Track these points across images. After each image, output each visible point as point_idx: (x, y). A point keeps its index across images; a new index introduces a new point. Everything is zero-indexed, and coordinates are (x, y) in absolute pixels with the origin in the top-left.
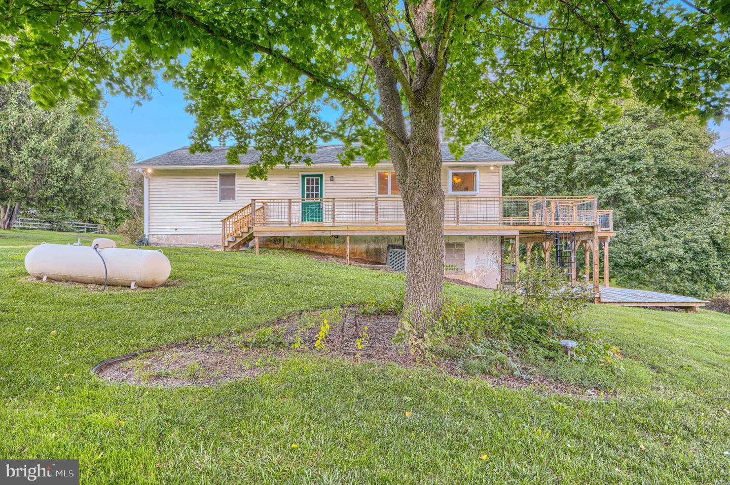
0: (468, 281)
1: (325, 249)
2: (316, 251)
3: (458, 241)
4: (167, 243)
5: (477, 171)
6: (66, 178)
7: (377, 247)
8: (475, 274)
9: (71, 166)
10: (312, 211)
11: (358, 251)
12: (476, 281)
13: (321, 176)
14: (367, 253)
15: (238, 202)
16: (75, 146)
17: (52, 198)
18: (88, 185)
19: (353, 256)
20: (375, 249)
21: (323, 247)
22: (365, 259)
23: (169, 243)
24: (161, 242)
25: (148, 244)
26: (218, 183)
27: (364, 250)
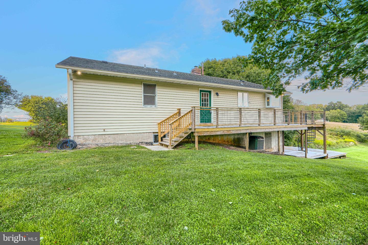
1: (213, 140)
2: (209, 141)
4: (94, 142)
7: (238, 137)
8: (275, 148)
11: (230, 140)
12: (275, 151)
13: (210, 92)
14: (234, 141)
15: (159, 107)
19: (228, 143)
20: (238, 138)
21: (212, 139)
22: (233, 144)
23: (97, 143)
24: (88, 142)
26: (142, 90)
27: (232, 139)
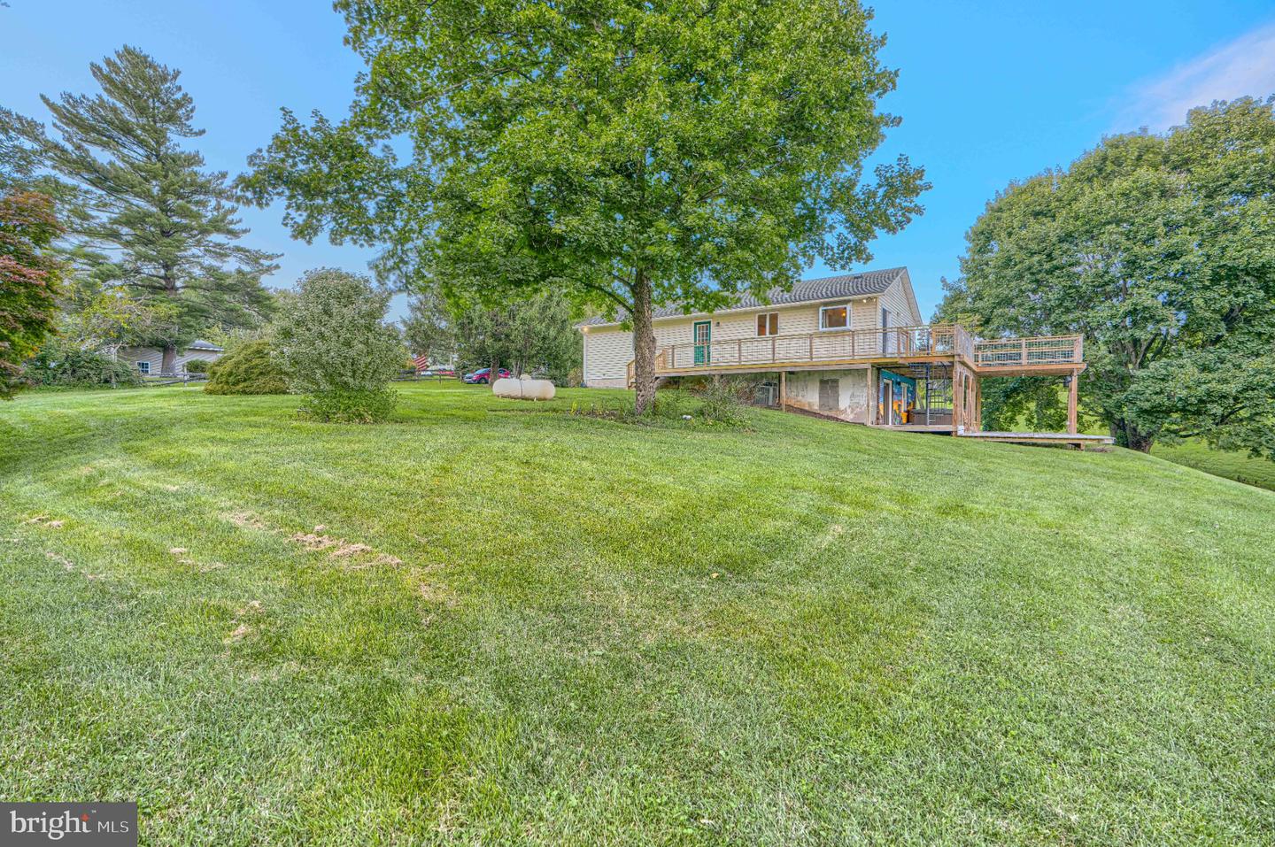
0: (842, 417)
3: (833, 377)
5: (849, 306)
6: (544, 338)
8: (849, 411)
9: (548, 328)
10: (702, 354)
12: (850, 417)
13: (709, 323)
16: (549, 313)
17: (535, 355)
18: (560, 343)
25: (586, 387)
